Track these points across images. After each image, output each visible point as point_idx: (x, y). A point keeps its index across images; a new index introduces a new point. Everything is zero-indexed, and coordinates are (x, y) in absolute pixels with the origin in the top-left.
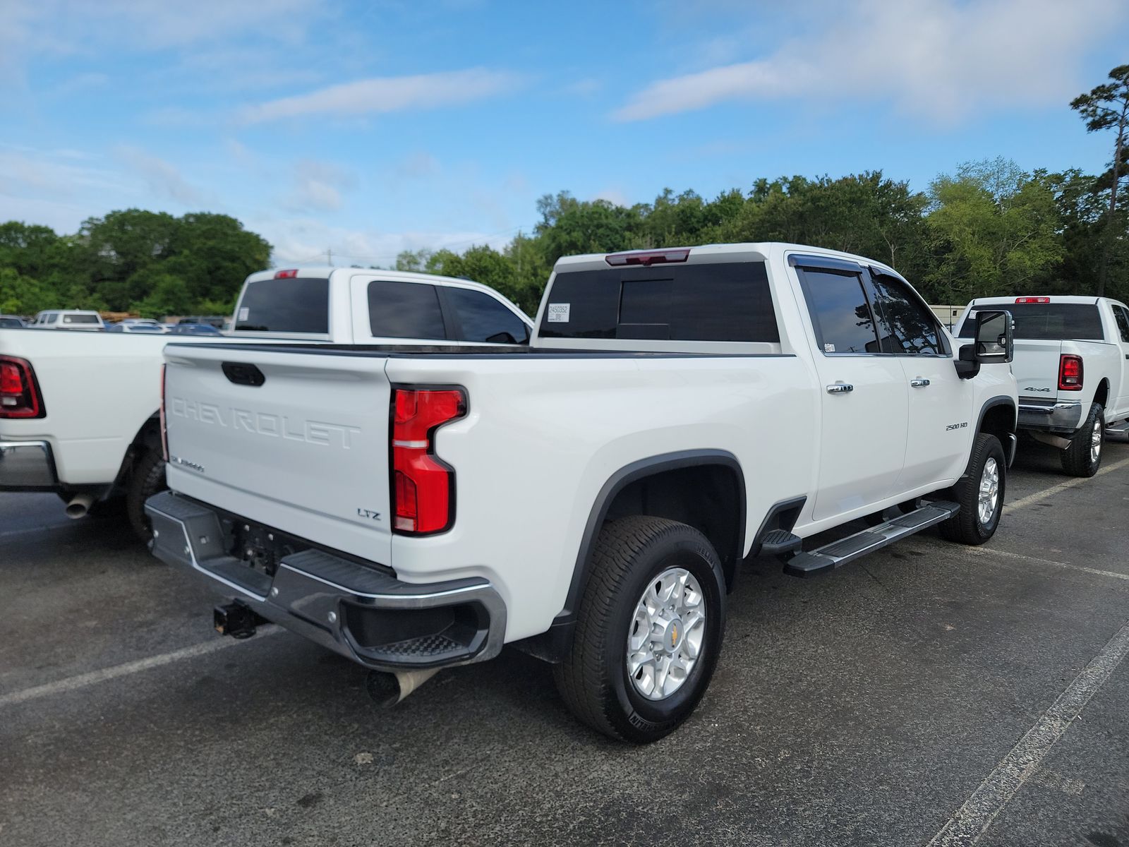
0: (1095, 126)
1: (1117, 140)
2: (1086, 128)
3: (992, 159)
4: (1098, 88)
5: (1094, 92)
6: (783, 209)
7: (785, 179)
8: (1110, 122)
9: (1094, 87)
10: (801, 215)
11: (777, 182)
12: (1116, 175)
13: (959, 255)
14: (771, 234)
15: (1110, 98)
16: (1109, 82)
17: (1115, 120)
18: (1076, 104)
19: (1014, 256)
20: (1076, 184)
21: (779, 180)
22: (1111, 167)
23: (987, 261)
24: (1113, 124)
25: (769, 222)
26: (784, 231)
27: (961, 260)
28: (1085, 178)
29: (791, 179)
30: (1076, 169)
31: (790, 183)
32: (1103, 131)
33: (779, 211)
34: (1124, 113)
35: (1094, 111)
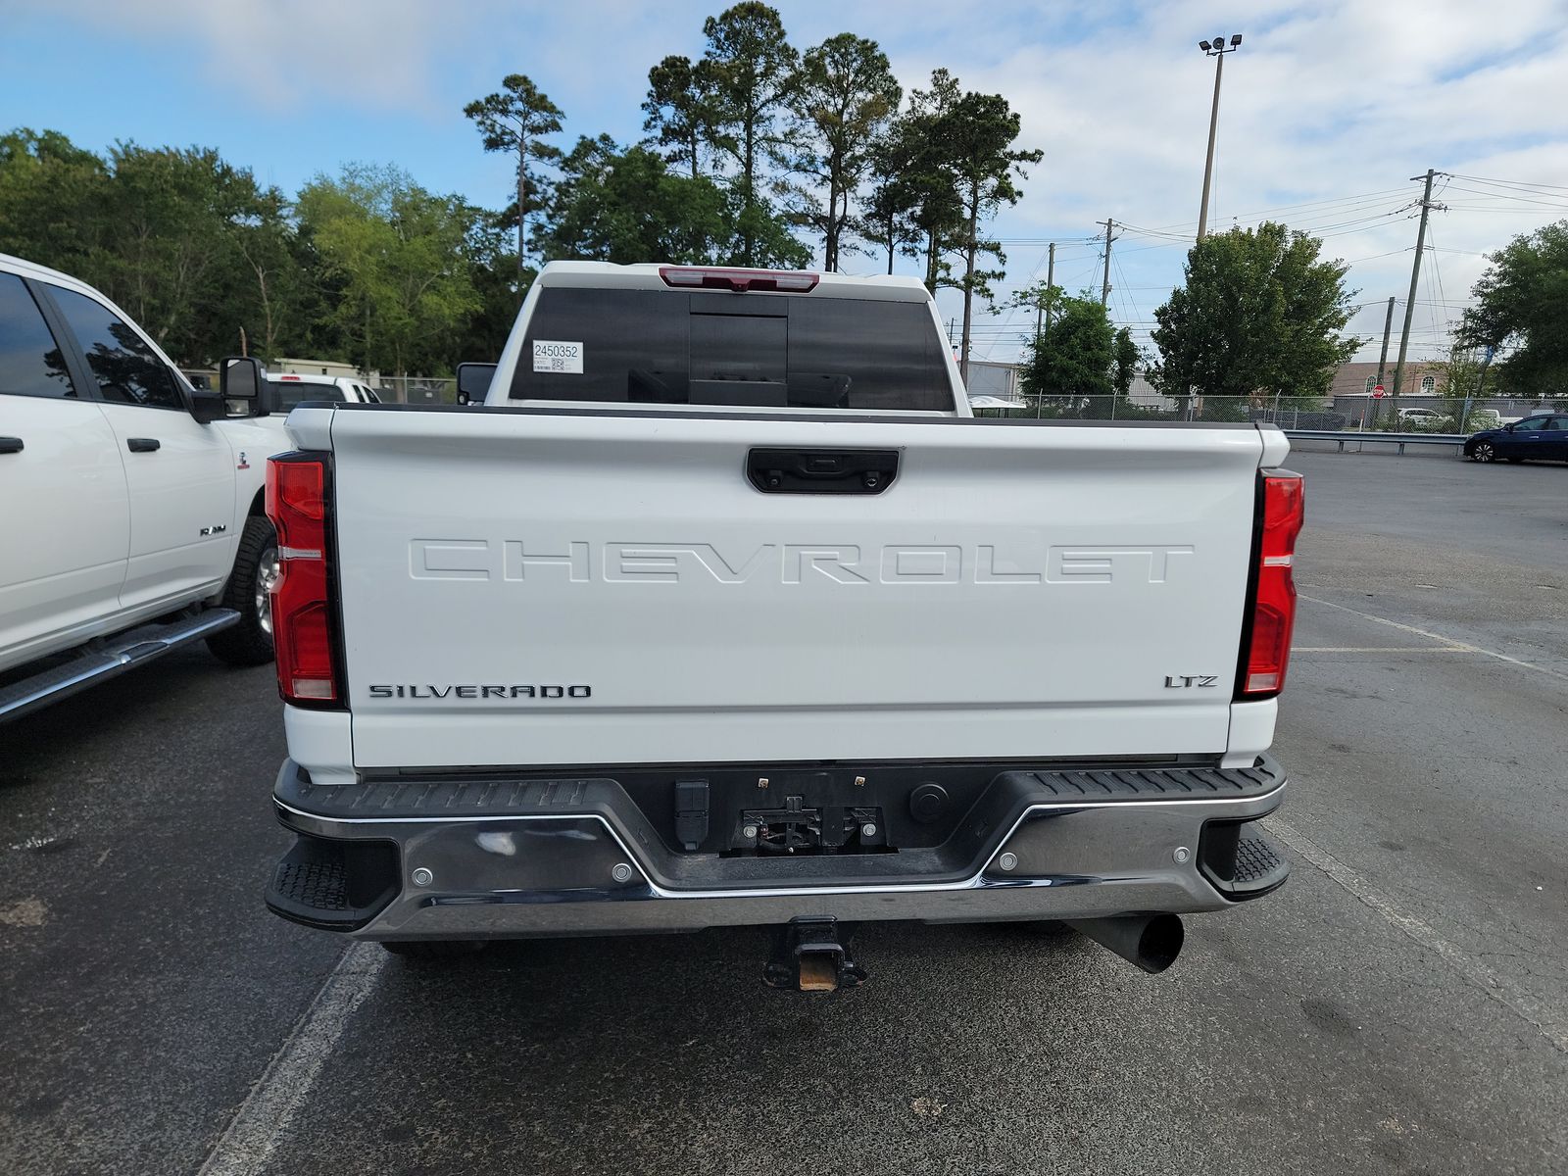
0: (493, 144)
1: (518, 168)
2: (482, 146)
3: (383, 165)
4: (492, 96)
5: (488, 101)
6: (70, 186)
7: (30, 134)
8: (508, 144)
9: (488, 95)
10: (105, 200)
11: (14, 134)
12: (521, 210)
13: (360, 293)
14: (52, 225)
15: (505, 112)
16: (504, 92)
17: (514, 141)
18: (472, 110)
19: (430, 300)
20: (463, 214)
21: (18, 133)
22: (515, 200)
23: (396, 304)
24: (511, 147)
25: (45, 203)
26: (76, 223)
27: (362, 299)
28: (471, 209)
29: (40, 134)
30: (460, 195)
31: (39, 141)
32: (500, 152)
33: (63, 188)
34: (523, 135)
35: (492, 126)
